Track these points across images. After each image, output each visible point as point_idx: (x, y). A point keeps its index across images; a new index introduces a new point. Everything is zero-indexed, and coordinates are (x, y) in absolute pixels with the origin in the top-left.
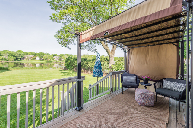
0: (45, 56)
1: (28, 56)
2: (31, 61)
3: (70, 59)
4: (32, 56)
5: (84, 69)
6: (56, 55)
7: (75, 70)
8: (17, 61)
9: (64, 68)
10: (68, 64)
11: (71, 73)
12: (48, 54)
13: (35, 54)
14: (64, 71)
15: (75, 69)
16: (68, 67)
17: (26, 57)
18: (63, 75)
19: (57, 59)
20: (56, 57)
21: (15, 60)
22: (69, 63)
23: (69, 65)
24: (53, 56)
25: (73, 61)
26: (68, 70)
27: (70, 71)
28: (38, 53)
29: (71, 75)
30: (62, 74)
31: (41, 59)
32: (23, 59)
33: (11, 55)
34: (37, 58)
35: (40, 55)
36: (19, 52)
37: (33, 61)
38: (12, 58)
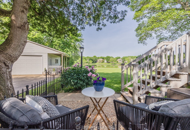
0: (110, 59)
2: (101, 63)
4: (101, 59)
6: (119, 58)
8: (93, 64)
12: (113, 57)
13: (103, 58)
17: (98, 60)
19: (120, 62)
20: (120, 59)
24: (117, 58)
28: (106, 57)
31: (108, 62)
32: (96, 62)
33: (91, 59)
34: (105, 61)
35: (107, 59)
36: (94, 57)
37: (103, 64)
38: (91, 62)
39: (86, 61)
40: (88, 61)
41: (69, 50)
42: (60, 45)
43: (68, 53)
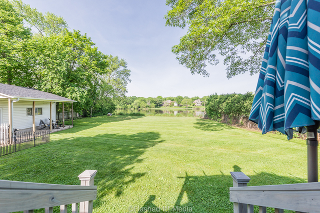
0: (183, 100)
1: (167, 101)
2: (168, 107)
3: (213, 99)
4: (170, 101)
5: (244, 118)
6: (198, 98)
7: (224, 120)
8: (157, 109)
9: (205, 116)
10: (210, 109)
11: (216, 124)
12: (187, 98)
13: (172, 100)
14: (204, 121)
15: (223, 118)
16: (211, 114)
17: (165, 103)
18: (197, 128)
19: (198, 104)
20: (198, 100)
21: (156, 107)
22: (212, 107)
23: (212, 110)
24: (194, 99)
25: (219, 102)
26: (210, 119)
27: (214, 122)
28: (176, 97)
29: (212, 128)
30: (198, 126)
31: (179, 105)
32: (161, 106)
33: (153, 101)
34: (175, 104)
35: (178, 100)
36: (159, 97)
37: (171, 108)
38: (153, 105)
39: (146, 105)
40: (148, 104)
41: (76, 89)
42: (59, 81)
43: (74, 95)
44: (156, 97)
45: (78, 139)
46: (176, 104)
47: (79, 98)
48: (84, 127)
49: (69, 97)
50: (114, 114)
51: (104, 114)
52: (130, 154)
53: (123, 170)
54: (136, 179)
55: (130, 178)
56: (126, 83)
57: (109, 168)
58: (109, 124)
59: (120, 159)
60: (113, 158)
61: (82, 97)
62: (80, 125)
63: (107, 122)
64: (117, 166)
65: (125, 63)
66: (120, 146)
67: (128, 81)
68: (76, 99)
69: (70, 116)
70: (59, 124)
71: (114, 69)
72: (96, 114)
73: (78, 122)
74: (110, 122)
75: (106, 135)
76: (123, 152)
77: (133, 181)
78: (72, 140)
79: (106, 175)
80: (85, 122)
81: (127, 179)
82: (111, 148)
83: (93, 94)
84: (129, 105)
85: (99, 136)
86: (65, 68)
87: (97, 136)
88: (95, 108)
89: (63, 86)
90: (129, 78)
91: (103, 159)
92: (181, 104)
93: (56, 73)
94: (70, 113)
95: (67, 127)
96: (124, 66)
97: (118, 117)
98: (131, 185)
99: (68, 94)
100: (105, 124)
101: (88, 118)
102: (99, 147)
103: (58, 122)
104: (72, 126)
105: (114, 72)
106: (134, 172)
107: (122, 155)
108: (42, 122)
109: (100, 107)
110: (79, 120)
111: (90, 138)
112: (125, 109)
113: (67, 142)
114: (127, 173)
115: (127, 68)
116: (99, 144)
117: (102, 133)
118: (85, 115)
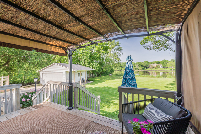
0: (168, 63)
1: (152, 65)
2: (154, 69)
4: (155, 64)
8: (144, 70)
13: (158, 63)
17: (151, 66)
21: (143, 69)
28: (162, 61)
31: (165, 67)
32: (147, 68)
33: (140, 65)
35: (163, 63)
36: (146, 62)
37: (157, 69)
38: (141, 68)
39: (135, 68)
40: (137, 67)
41: (94, 64)
42: (87, 61)
43: (93, 67)
44: (143, 62)
45: (96, 88)
46: (161, 66)
47: (95, 68)
48: (98, 82)
49: (92, 68)
50: (113, 75)
51: (108, 75)
52: (116, 96)
53: (111, 101)
54: (115, 105)
55: (113, 104)
56: (120, 55)
57: (106, 100)
58: (109, 81)
59: (111, 98)
60: (108, 97)
61: (96, 67)
62: (96, 81)
63: (108, 80)
64: (109, 100)
65: (119, 43)
66: (112, 93)
67: (121, 54)
68: (94, 69)
69: (92, 76)
70: (88, 80)
71: (112, 48)
72: (103, 75)
73: (95, 79)
74: (110, 80)
75: (107, 87)
76: (113, 96)
77: (114, 105)
78: (94, 88)
79: (105, 102)
80: (98, 79)
81: (112, 104)
82: (108, 93)
83: (101, 64)
84: (123, 68)
85: (104, 87)
86: (89, 55)
87: (103, 87)
88: (103, 71)
89: (89, 63)
90: (122, 52)
91: (105, 97)
92: (167, 66)
93: (86, 57)
94: (92, 74)
95: (91, 82)
96: (118, 45)
97: (115, 77)
98: (112, 106)
99: (91, 66)
100: (107, 81)
101: (99, 77)
102: (104, 92)
103: (87, 79)
104: (93, 81)
105: (113, 50)
106: (115, 103)
107: (112, 97)
108: (82, 79)
109: (105, 71)
110: (95, 78)
111: (100, 88)
112: (120, 70)
113: (92, 89)
114: (112, 102)
115: (120, 46)
116: (104, 91)
117: (106, 86)
118: (98, 75)
